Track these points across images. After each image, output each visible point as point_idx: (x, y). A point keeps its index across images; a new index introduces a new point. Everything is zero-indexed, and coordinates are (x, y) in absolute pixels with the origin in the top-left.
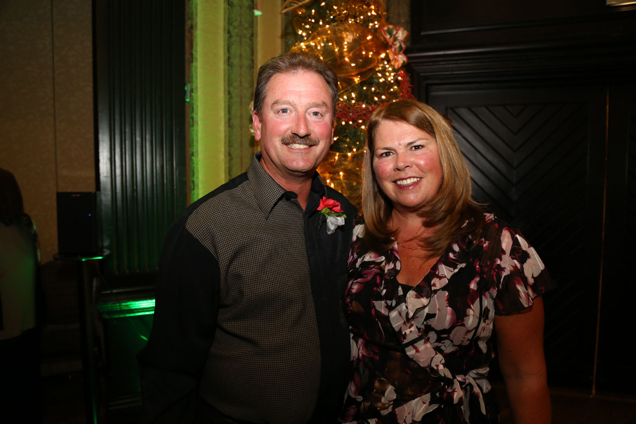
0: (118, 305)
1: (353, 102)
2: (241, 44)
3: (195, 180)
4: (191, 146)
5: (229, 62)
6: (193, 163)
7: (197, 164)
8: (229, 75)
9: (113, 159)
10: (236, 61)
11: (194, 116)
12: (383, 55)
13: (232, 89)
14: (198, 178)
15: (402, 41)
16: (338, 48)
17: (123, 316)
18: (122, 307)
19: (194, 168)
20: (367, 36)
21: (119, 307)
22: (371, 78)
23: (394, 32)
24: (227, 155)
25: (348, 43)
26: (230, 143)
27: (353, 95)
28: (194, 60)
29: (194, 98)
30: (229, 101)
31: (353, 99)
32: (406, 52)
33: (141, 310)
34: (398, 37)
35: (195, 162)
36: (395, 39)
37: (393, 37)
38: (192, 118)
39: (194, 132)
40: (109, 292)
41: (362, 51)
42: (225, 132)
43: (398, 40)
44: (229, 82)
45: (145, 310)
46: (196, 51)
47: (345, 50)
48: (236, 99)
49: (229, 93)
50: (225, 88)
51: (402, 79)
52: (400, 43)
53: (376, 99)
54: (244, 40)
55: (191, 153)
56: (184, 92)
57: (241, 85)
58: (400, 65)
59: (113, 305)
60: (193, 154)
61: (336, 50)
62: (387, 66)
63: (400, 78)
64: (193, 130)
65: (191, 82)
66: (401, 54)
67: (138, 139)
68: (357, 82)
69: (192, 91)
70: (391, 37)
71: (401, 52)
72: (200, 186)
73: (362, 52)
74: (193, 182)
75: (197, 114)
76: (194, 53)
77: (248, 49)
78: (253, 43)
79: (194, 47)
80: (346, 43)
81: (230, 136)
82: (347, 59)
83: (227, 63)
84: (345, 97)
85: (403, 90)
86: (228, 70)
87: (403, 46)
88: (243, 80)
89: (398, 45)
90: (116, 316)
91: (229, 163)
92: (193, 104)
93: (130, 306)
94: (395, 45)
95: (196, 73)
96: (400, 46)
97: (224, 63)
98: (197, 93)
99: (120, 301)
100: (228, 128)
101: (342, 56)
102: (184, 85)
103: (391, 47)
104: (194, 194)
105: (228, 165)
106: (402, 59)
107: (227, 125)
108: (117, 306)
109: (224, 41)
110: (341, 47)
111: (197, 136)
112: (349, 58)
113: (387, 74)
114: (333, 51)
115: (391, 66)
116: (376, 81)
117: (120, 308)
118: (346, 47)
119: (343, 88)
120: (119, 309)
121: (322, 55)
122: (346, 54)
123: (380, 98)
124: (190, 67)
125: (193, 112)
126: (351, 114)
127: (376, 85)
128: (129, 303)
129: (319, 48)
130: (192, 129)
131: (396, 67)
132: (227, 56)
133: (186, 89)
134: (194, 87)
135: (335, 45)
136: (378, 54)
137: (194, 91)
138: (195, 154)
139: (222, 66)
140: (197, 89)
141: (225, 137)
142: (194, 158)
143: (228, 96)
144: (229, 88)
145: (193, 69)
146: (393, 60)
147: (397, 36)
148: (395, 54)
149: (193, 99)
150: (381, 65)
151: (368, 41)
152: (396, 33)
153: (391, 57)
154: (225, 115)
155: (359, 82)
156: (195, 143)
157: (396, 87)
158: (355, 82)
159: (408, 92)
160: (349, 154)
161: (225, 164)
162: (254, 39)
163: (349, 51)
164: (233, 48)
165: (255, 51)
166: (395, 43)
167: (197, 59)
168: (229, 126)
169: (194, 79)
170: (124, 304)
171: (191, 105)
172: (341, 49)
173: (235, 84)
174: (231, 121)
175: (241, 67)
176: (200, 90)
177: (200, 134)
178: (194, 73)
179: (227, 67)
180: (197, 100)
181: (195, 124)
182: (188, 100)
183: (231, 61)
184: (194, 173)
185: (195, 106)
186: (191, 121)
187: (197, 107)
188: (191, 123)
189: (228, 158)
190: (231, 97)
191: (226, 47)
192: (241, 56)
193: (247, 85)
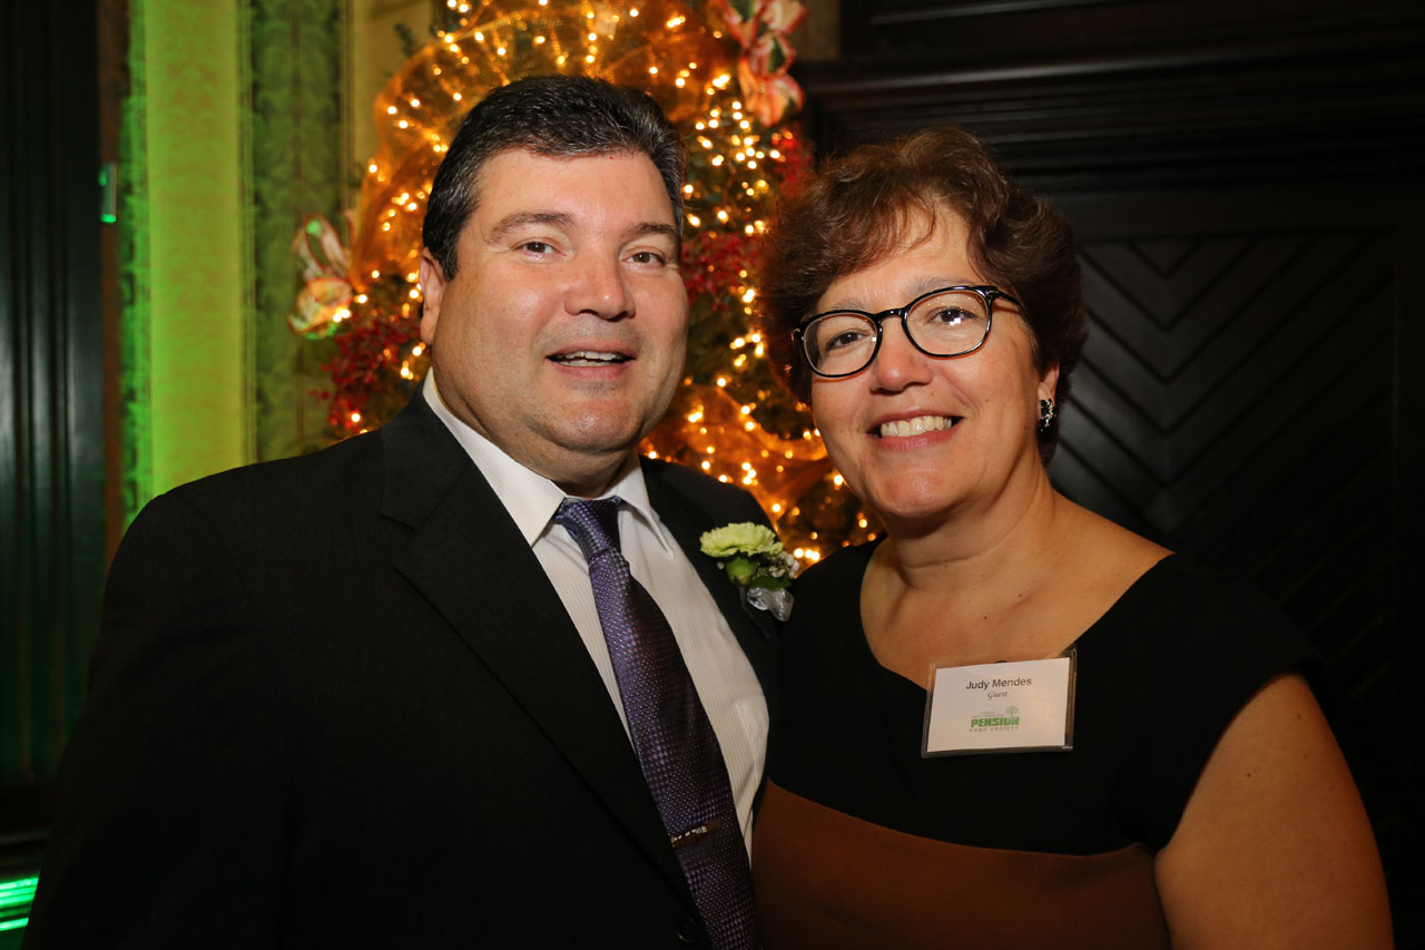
2: (296, 41)
3: (139, 478)
4: (124, 367)
5: (255, 96)
6: (134, 424)
7: (147, 428)
8: (258, 142)
10: (279, 98)
11: (137, 270)
12: (722, 80)
13: (266, 187)
14: (149, 471)
15: (785, 35)
16: (567, 54)
19: (135, 439)
20: (666, 18)
23: (756, 7)
24: (251, 396)
25: (602, 39)
26: (261, 361)
28: (135, 89)
29: (136, 213)
30: (257, 226)
32: (798, 72)
34: (771, 20)
35: (140, 420)
36: (762, 28)
37: (751, 21)
38: (130, 278)
39: (137, 325)
41: (646, 63)
42: (245, 323)
43: (772, 31)
44: (258, 164)
46: (142, 58)
47: (591, 58)
48: (279, 219)
49: (258, 199)
50: (242, 182)
51: (783, 159)
52: (775, 40)
53: (696, 221)
54: (305, 29)
55: (124, 391)
56: (99, 191)
57: (297, 172)
58: (779, 113)
60: (131, 396)
61: (561, 61)
62: (738, 116)
63: (776, 155)
64: (133, 318)
65: (120, 158)
66: (781, 77)
69: (126, 189)
70: (745, 21)
71: (782, 71)
73: (647, 66)
74: (133, 485)
75: (146, 264)
76: (134, 64)
77: (321, 60)
78: (337, 42)
79: (134, 48)
80: (592, 37)
81: (261, 338)
83: (247, 103)
86: (255, 124)
87: (788, 52)
88: (304, 157)
89: (767, 46)
91: (259, 423)
92: (132, 232)
94: (761, 46)
95: (143, 128)
96: (777, 53)
98: (144, 196)
100: (252, 312)
102: (96, 168)
103: (748, 54)
106: (783, 93)
107: (252, 301)
109: (240, 30)
110: (578, 52)
111: (146, 333)
113: (736, 140)
114: (549, 63)
115: (750, 114)
116: (698, 163)
118: (593, 49)
121: (509, 73)
123: (708, 219)
124: (120, 113)
125: (131, 256)
127: (698, 178)
129: (500, 51)
130: (128, 312)
131: (765, 120)
132: (249, 79)
133: (103, 181)
134: (135, 176)
135: (554, 42)
136: (707, 75)
137: (137, 189)
138: (140, 396)
139: (230, 111)
140: (144, 182)
141: (245, 339)
142: (134, 408)
143: (253, 210)
144: (256, 182)
145: (131, 117)
146: (751, 94)
147: (766, 17)
148: (761, 76)
149: (131, 217)
150: (715, 113)
151: (669, 33)
152: (763, 10)
154: (244, 270)
156: (140, 359)
157: (763, 184)
161: (246, 426)
162: (340, 27)
164: (271, 54)
165: (344, 66)
166: (760, 41)
167: (143, 86)
168: (258, 307)
169: (136, 151)
171: (122, 234)
172: (575, 59)
173: (279, 171)
174: (266, 291)
175: (297, 115)
176: (154, 188)
177: (156, 330)
178: (134, 132)
179: (249, 114)
180: (145, 220)
181: (139, 298)
182: (109, 218)
183: (262, 95)
184: (134, 454)
185: (138, 240)
186: (125, 286)
187: (147, 241)
188: (127, 295)
189: (255, 407)
190: (264, 214)
191: (246, 50)
192: (296, 81)
193: (317, 176)
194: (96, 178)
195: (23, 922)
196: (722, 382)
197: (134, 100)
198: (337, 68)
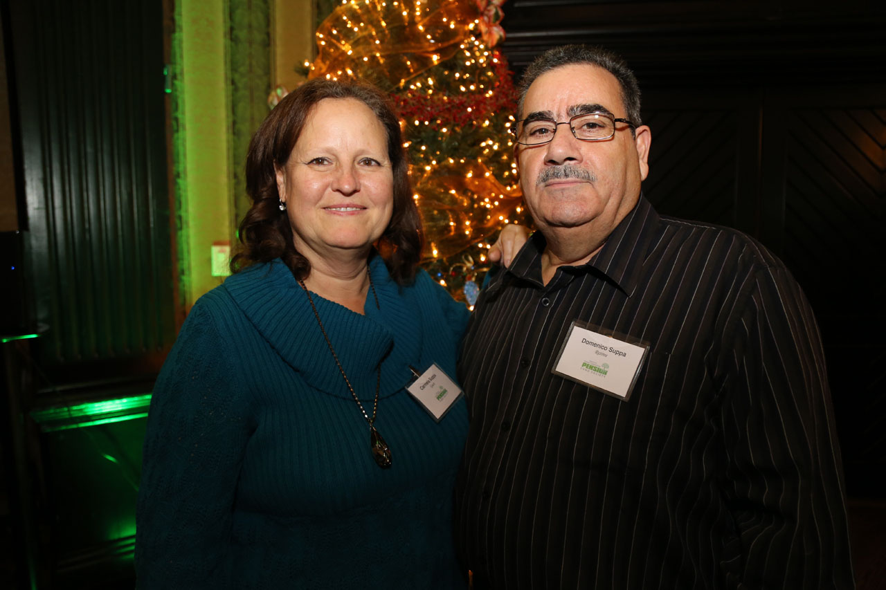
0: (66, 409)
1: (430, 92)
2: (250, 8)
3: (183, 214)
4: (175, 162)
5: (231, 33)
6: (179, 189)
7: (186, 191)
8: (233, 55)
9: (49, 181)
10: (242, 34)
11: (180, 116)
12: (471, 26)
13: (237, 76)
14: (187, 211)
15: (498, 6)
16: (408, 10)
17: (74, 426)
18: (72, 413)
19: (180, 196)
21: (67, 413)
22: (455, 57)
24: (232, 176)
25: (421, 4)
27: (431, 82)
28: (177, 29)
29: (179, 89)
30: (233, 95)
31: (429, 87)
32: (504, 25)
33: (104, 417)
35: (182, 187)
38: (177, 119)
39: (180, 142)
40: (50, 390)
41: (441, 16)
42: (228, 141)
43: (493, 4)
44: (233, 66)
45: (110, 416)
46: (180, 15)
47: (418, 13)
48: (243, 92)
49: (233, 82)
50: (226, 74)
51: (499, 62)
52: (496, 8)
53: (463, 89)
55: (175, 173)
56: (164, 77)
57: (251, 71)
58: (495, 42)
59: (58, 410)
60: (178, 176)
61: (405, 13)
62: (477, 43)
63: (495, 60)
64: (178, 139)
65: (173, 63)
66: (496, 26)
67: (90, 150)
68: (436, 63)
69: (174, 77)
71: (498, 23)
72: (191, 223)
73: (442, 18)
74: (180, 218)
75: (183, 113)
76: (177, 17)
77: (261, 16)
78: (268, 8)
79: (177, 9)
80: (419, 3)
82: (421, 28)
83: (228, 36)
84: (419, 84)
85: (501, 78)
86: (231, 47)
87: (501, 13)
88: (254, 63)
89: (493, 11)
90: (64, 428)
91: (235, 189)
92: (177, 97)
93: (86, 410)
94: (489, 11)
95: (181, 48)
96: (497, 14)
97: (225, 36)
98: (182, 80)
99: (68, 404)
100: (231, 136)
101: (413, 22)
102: (163, 66)
103: (482, 14)
104: (182, 236)
105: (233, 192)
106: (498, 33)
107: (231, 131)
108: (64, 412)
109: (224, 2)
110: (412, 9)
111: (184, 146)
112: (423, 26)
113: (478, 54)
114: (400, 14)
115: (482, 42)
116: (461, 63)
117: (70, 414)
118: (418, 9)
119: (415, 71)
120: (67, 417)
121: (384, 19)
122: (418, 19)
123: (467, 88)
124: (170, 41)
125: (177, 109)
126: (429, 109)
127: (462, 69)
128: (83, 406)
129: (379, 8)
130: (176, 136)
131: (490, 45)
132: (228, 25)
133: (165, 73)
134: (178, 71)
135: (402, 5)
136: (466, 23)
137: (179, 77)
138: (182, 175)
139: (220, 41)
140: (182, 73)
141: (228, 149)
142: (180, 181)
143: (231, 87)
144: (232, 74)
145: (176, 43)
146: (485, 34)
148: (489, 25)
149: (176, 90)
150: (467, 41)
153: (483, 28)
154: (227, 116)
155: (439, 62)
156: (181, 158)
157: (490, 74)
158: (432, 62)
159: (506, 82)
160: (428, 168)
161: (229, 191)
163: (424, 14)
164: (239, 12)
165: (272, 20)
166: (489, 8)
167: (181, 28)
168: (234, 134)
169: (178, 58)
170: (75, 408)
171: (173, 98)
172: (411, 12)
173: (242, 69)
174: (238, 126)
175: (251, 43)
176: (187, 77)
177: (189, 145)
178: (177, 50)
179: (229, 42)
180: (183, 92)
181: (181, 129)
182: (168, 91)
183: (235, 32)
184: (180, 203)
185: (180, 101)
186: (174, 123)
187: (183, 102)
188: (175, 128)
189: (233, 181)
190: (236, 90)
191: (227, 11)
192: (250, 26)
193: (260, 72)
194: (163, 72)
195: (145, 415)
196: (480, 160)
197: (177, 35)
198: (268, 21)
